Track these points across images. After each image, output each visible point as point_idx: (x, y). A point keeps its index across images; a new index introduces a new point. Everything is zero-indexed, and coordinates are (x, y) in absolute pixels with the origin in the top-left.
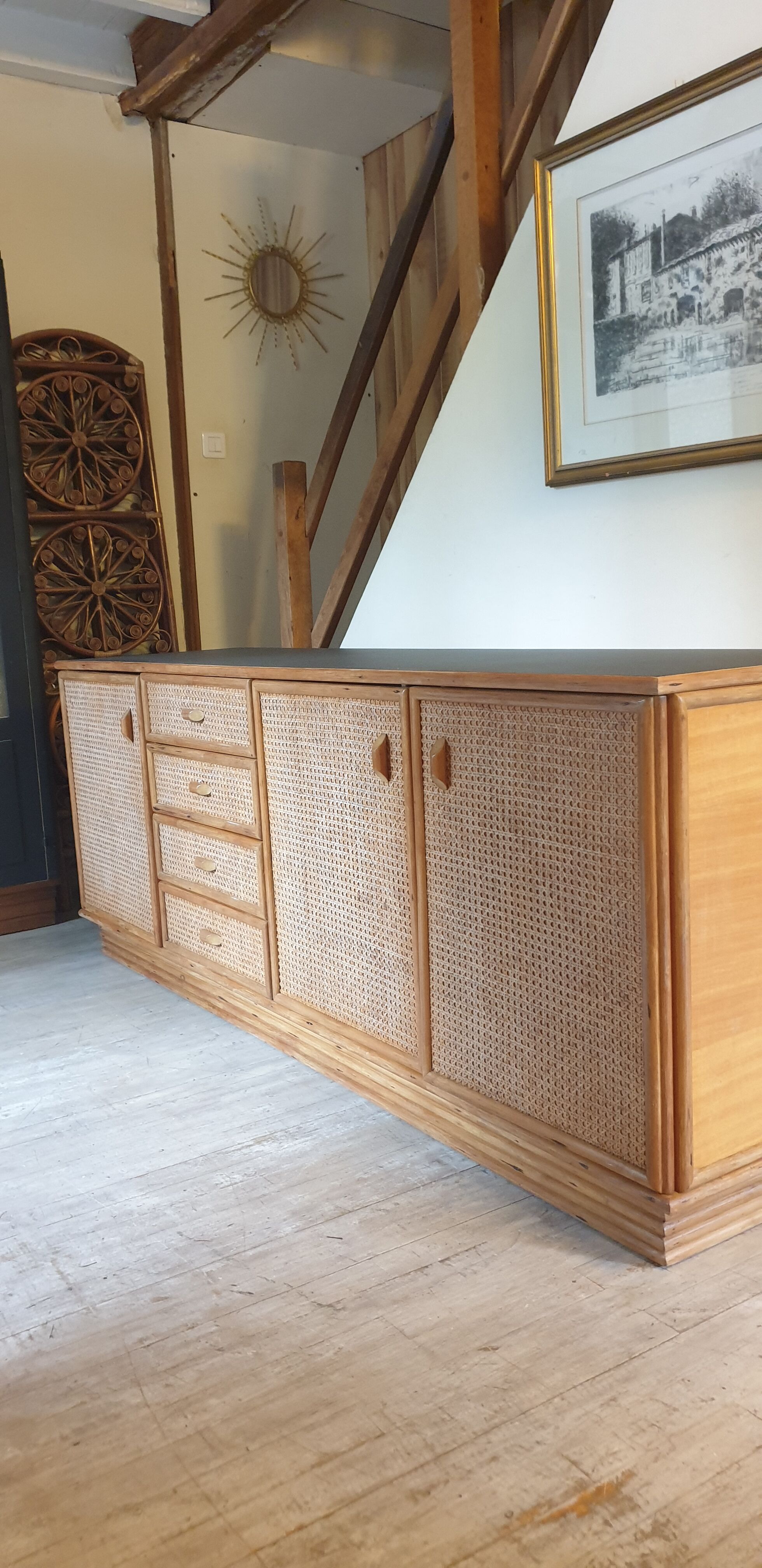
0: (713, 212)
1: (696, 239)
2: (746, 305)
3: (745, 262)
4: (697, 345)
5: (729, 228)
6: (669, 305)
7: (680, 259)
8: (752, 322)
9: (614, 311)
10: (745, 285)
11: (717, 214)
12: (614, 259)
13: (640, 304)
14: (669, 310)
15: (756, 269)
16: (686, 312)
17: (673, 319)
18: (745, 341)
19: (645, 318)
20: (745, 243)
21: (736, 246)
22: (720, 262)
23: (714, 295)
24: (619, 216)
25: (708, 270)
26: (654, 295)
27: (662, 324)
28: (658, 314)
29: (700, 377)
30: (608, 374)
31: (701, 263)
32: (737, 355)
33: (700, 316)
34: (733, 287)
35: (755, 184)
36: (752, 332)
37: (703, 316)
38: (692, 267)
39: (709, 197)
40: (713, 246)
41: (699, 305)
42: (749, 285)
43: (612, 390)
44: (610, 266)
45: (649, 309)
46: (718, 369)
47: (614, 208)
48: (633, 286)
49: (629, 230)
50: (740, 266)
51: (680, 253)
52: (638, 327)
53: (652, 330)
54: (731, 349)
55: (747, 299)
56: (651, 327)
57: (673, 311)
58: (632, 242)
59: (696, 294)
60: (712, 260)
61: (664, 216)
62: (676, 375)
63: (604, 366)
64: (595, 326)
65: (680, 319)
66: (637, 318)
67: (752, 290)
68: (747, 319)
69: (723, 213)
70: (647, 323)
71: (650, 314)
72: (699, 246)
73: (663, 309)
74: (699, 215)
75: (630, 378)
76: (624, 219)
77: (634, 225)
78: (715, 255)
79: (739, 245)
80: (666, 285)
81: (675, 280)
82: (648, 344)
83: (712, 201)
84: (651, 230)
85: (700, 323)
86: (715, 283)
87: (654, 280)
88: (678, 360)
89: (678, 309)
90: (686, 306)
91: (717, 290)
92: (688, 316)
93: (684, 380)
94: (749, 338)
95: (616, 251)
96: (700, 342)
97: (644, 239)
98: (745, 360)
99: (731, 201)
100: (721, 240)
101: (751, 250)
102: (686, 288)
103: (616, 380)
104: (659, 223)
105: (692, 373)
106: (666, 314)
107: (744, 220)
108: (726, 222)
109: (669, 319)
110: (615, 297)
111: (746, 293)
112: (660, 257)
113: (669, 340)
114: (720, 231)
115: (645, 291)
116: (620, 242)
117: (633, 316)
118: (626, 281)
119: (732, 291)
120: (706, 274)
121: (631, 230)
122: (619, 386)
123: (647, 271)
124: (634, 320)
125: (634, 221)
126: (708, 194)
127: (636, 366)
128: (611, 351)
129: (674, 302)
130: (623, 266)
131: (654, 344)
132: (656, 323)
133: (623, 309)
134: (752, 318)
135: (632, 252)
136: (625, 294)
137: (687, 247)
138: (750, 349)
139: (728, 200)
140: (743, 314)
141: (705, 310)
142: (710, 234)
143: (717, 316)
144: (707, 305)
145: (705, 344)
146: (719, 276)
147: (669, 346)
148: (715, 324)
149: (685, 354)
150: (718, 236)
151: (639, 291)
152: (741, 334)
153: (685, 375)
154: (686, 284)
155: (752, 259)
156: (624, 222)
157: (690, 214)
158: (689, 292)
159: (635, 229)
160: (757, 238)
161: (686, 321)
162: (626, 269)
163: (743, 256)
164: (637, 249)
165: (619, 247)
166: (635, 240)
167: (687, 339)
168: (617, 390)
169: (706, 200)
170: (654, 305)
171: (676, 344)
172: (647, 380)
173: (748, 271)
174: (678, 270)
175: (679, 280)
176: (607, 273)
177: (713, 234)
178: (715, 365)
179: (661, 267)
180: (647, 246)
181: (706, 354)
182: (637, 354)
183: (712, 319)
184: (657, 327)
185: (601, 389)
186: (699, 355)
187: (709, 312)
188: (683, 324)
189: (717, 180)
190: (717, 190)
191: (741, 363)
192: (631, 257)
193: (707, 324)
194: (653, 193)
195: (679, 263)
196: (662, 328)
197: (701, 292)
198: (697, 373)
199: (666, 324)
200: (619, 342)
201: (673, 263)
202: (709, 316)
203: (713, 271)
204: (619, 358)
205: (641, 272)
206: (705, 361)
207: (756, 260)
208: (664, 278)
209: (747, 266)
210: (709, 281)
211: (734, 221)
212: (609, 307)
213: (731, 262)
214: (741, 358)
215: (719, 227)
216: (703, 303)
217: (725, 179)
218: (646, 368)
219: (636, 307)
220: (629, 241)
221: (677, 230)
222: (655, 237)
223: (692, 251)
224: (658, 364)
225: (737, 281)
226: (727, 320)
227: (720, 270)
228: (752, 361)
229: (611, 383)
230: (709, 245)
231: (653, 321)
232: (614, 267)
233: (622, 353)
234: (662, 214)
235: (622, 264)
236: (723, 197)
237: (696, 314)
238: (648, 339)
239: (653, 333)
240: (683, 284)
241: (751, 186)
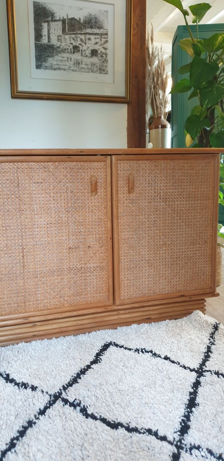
0: (87, 22)
1: (80, 29)
2: (99, 56)
3: (99, 43)
4: (81, 63)
5: (93, 30)
6: (69, 46)
7: (74, 33)
8: (101, 61)
9: (45, 40)
10: (99, 49)
11: (89, 24)
12: (45, 22)
13: (57, 42)
14: (69, 48)
15: (103, 46)
16: (77, 51)
17: (71, 52)
18: (99, 66)
19: (59, 47)
20: (98, 37)
21: (96, 37)
22: (89, 39)
23: (87, 49)
24: (47, 7)
25: (85, 40)
26: (63, 41)
27: (67, 52)
28: (64, 48)
29: (82, 73)
30: (42, 62)
31: (83, 37)
32: (95, 70)
33: (82, 53)
34: (95, 49)
35: (102, 20)
36: (101, 64)
37: (83, 54)
38: (79, 37)
39: (86, 17)
40: (87, 33)
41: (82, 50)
42: (100, 50)
43: (43, 68)
44: (43, 24)
45: (61, 45)
46: (89, 72)
47: (45, 3)
48: (54, 35)
49: (52, 15)
50: (97, 43)
51: (74, 31)
52: (56, 50)
53: (62, 53)
54: (94, 67)
55: (99, 54)
56: (62, 51)
57: (71, 49)
58: (53, 19)
59: (80, 46)
60: (87, 38)
61: (68, 16)
62: (72, 70)
63: (40, 59)
64: (35, 43)
65: (74, 53)
66: (55, 46)
67: (101, 52)
68: (99, 60)
69: (91, 24)
70: (60, 50)
71: (61, 47)
72: (82, 31)
73: (67, 47)
74: (82, 21)
75: (52, 66)
76: (50, 9)
77: (54, 13)
78: (88, 36)
79: (97, 37)
80: (68, 39)
81: (72, 39)
82: (60, 57)
83: (87, 19)
84: (62, 18)
85: (82, 56)
86: (87, 45)
87: (63, 36)
88: (73, 65)
89: (73, 49)
90: (76, 49)
91: (88, 47)
92: (77, 52)
93: (75, 73)
94: (100, 66)
95: (46, 20)
96: (82, 62)
97: (59, 20)
98: (98, 72)
99: (94, 22)
100: (90, 32)
101: (101, 39)
102: (76, 43)
103: (46, 65)
104: (65, 17)
105: (78, 71)
106: (68, 49)
107: (98, 30)
108: (91, 27)
109: (69, 51)
110: (45, 36)
111: (99, 52)
112: (65, 29)
113: (69, 58)
114: (90, 30)
115: (59, 38)
116: (48, 17)
117: (54, 45)
118: (51, 32)
119: (94, 50)
120: (84, 41)
121: (53, 15)
122: (46, 68)
123: (60, 32)
124: (54, 47)
125: (54, 12)
126: (85, 16)
127: (55, 63)
128: (43, 55)
129: (71, 46)
130: (49, 26)
131: (63, 57)
132: (64, 51)
133: (49, 41)
134: (101, 60)
135: (53, 23)
136: (50, 36)
137: (77, 30)
138: (100, 69)
139: (93, 21)
140: (98, 58)
141: (83, 53)
142: (86, 29)
143: (88, 56)
144: (85, 51)
145: (84, 63)
146: (89, 43)
147: (69, 60)
148: (88, 58)
149: (76, 64)
150: (89, 31)
151: (56, 37)
152: (97, 64)
153: (76, 71)
154: (76, 42)
155: (101, 42)
156: (50, 10)
157: (78, 20)
158: (77, 45)
159: (55, 15)
160: (103, 37)
161: (76, 53)
162: (50, 28)
163: (98, 40)
164: (56, 22)
165: (47, 18)
166: (55, 19)
167: (77, 60)
168: (46, 69)
169: (84, 17)
170: (63, 44)
171: (72, 60)
172: (59, 69)
173: (100, 45)
174: (73, 36)
175: (74, 39)
176: (42, 26)
177: (87, 30)
178: (87, 71)
179: (66, 32)
180: (60, 23)
181: (84, 66)
182: (55, 59)
183: (87, 56)
184: (64, 52)
185: (38, 67)
186: (81, 66)
187: (85, 53)
188: (75, 54)
189: (89, 13)
190: (88, 16)
191: (97, 72)
192: (53, 24)
193: (84, 57)
194: (63, 6)
195: (73, 34)
196: (67, 53)
197: (82, 46)
198: (80, 71)
199: (68, 52)
200: (47, 52)
201: (71, 33)
202: (86, 55)
203: (87, 41)
204: (47, 58)
205: (57, 31)
206: (84, 68)
207: (102, 43)
208: (67, 37)
209: (100, 44)
210: (85, 44)
211: (94, 28)
212: (42, 39)
213: (93, 41)
214: (97, 71)
215: (89, 28)
216: (83, 50)
217: (92, 14)
218: (59, 65)
219: (54, 41)
220: (52, 18)
221: (73, 22)
222: (64, 21)
223: (79, 32)
224: (65, 64)
225: (97, 47)
226: (92, 58)
227: (90, 42)
228: (101, 73)
229: (43, 66)
230: (85, 32)
231: (62, 49)
232: (45, 25)
233: (48, 56)
234: (67, 15)
235: (49, 25)
236: (91, 19)
237: (80, 52)
238: (60, 55)
239: (62, 54)
240: (75, 41)
241: (101, 20)
